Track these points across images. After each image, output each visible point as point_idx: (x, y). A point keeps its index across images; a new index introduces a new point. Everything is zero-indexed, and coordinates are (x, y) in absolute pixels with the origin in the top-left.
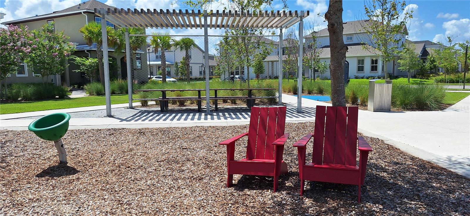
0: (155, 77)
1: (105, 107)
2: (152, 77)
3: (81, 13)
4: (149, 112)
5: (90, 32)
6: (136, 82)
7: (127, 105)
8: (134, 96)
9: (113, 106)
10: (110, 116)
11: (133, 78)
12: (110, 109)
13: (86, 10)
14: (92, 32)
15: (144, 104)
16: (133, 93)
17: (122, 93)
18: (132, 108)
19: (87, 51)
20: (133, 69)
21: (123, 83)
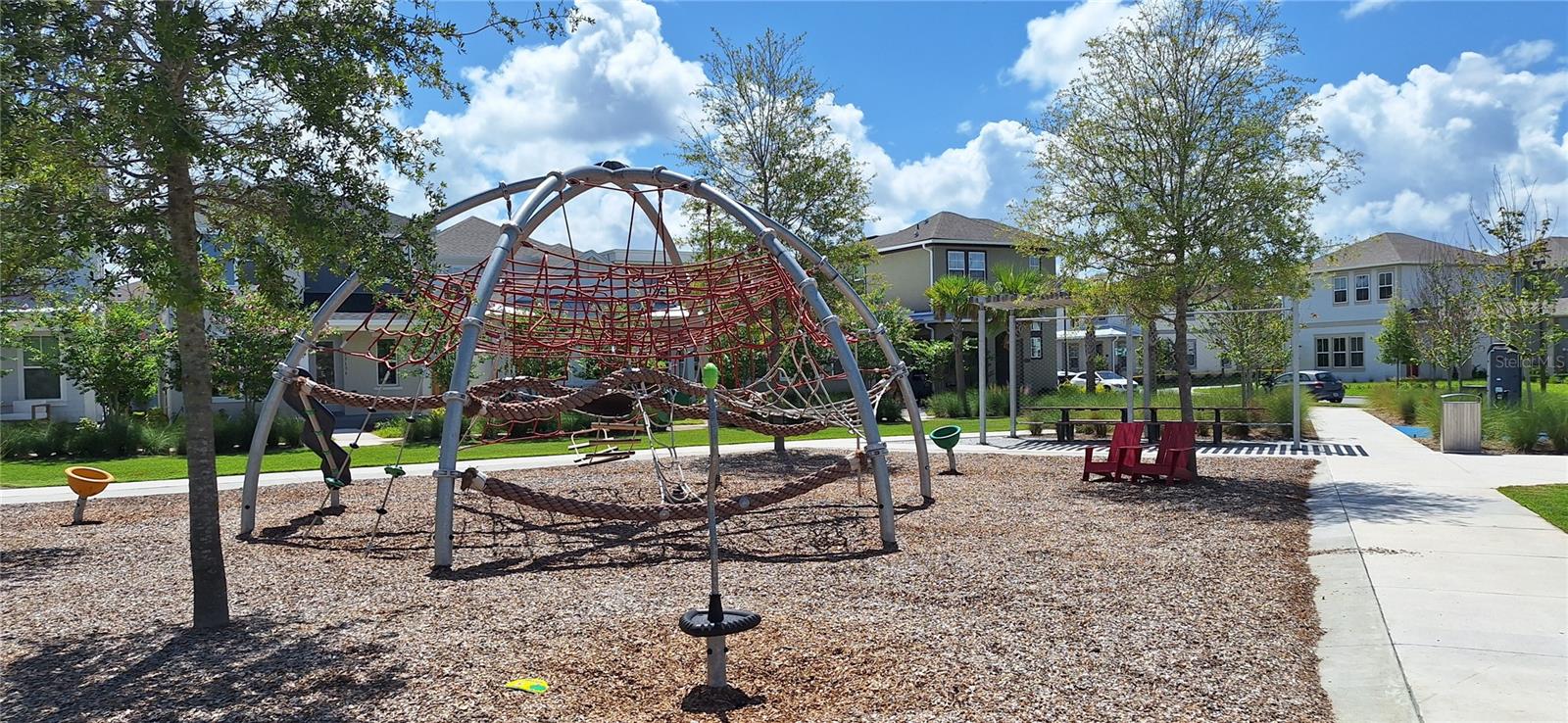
0: (1079, 374)
1: (978, 434)
2: (1070, 374)
3: (921, 246)
4: (1040, 442)
5: (943, 295)
6: (1027, 391)
7: (1009, 433)
8: (1018, 419)
9: (988, 434)
10: (984, 443)
11: (1020, 381)
12: (985, 437)
13: (930, 241)
14: (948, 296)
15: (1036, 430)
16: (1018, 413)
17: (996, 414)
18: (1014, 436)
19: (929, 325)
20: (1021, 361)
21: (1000, 393)
